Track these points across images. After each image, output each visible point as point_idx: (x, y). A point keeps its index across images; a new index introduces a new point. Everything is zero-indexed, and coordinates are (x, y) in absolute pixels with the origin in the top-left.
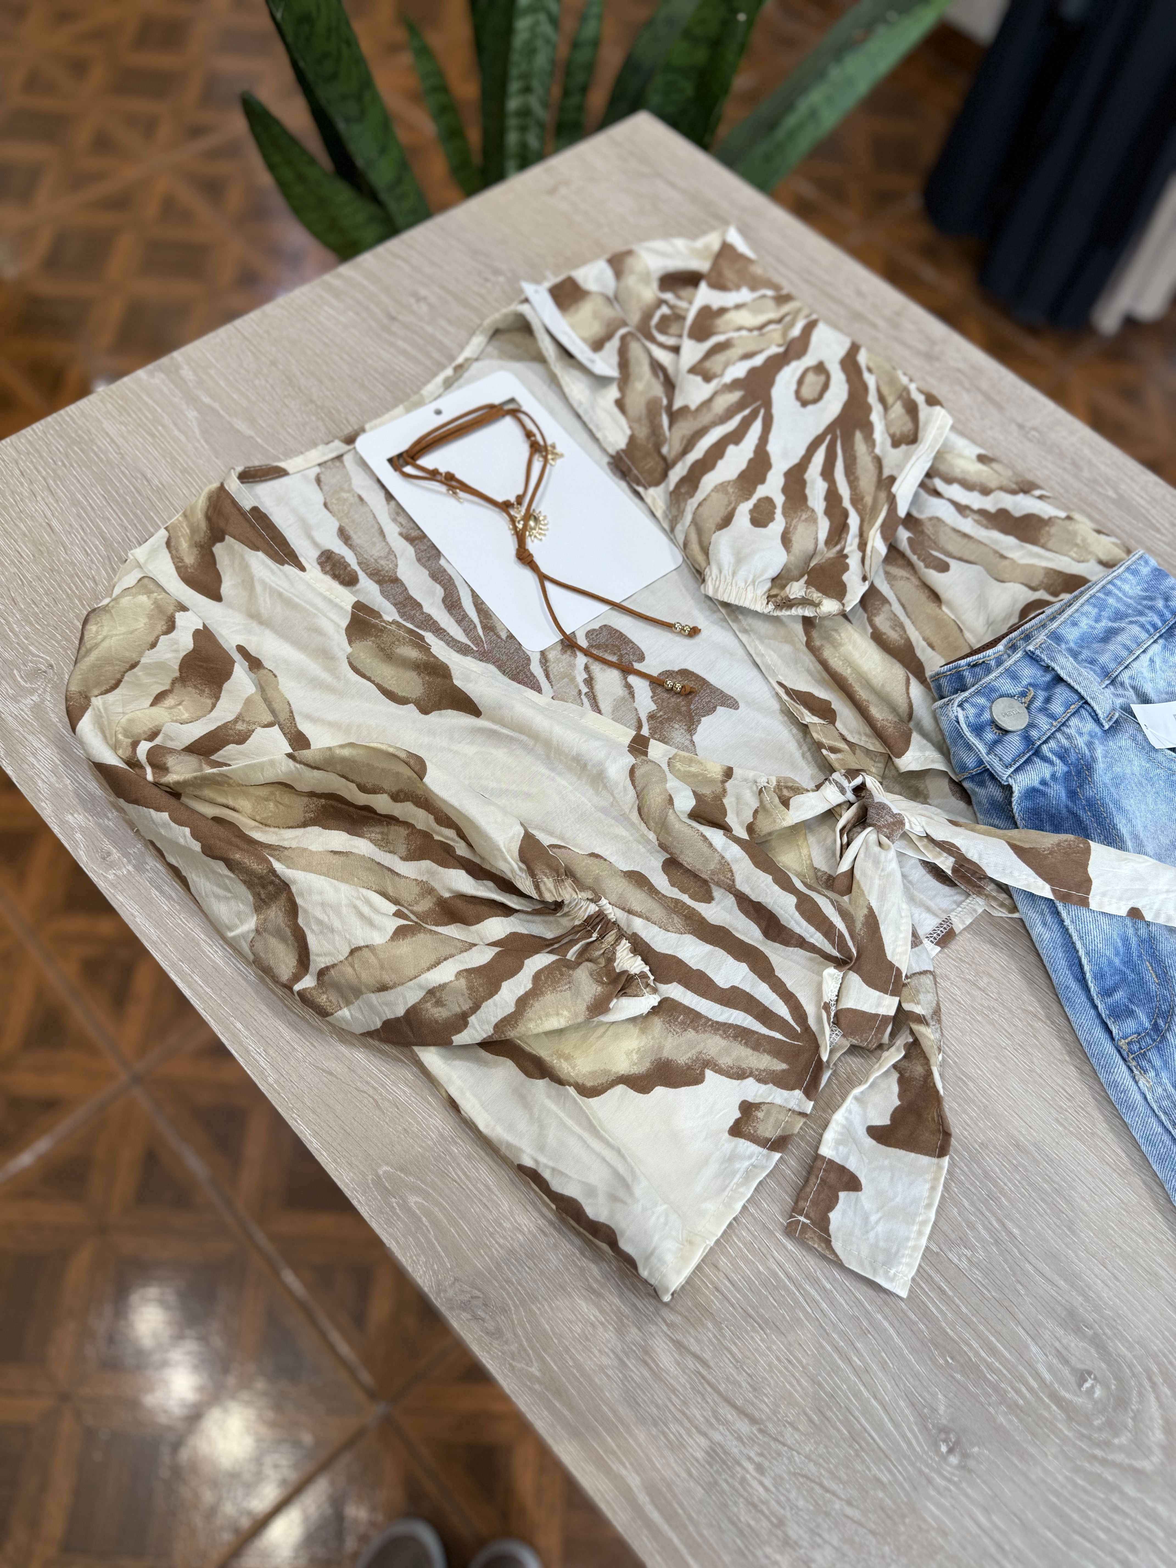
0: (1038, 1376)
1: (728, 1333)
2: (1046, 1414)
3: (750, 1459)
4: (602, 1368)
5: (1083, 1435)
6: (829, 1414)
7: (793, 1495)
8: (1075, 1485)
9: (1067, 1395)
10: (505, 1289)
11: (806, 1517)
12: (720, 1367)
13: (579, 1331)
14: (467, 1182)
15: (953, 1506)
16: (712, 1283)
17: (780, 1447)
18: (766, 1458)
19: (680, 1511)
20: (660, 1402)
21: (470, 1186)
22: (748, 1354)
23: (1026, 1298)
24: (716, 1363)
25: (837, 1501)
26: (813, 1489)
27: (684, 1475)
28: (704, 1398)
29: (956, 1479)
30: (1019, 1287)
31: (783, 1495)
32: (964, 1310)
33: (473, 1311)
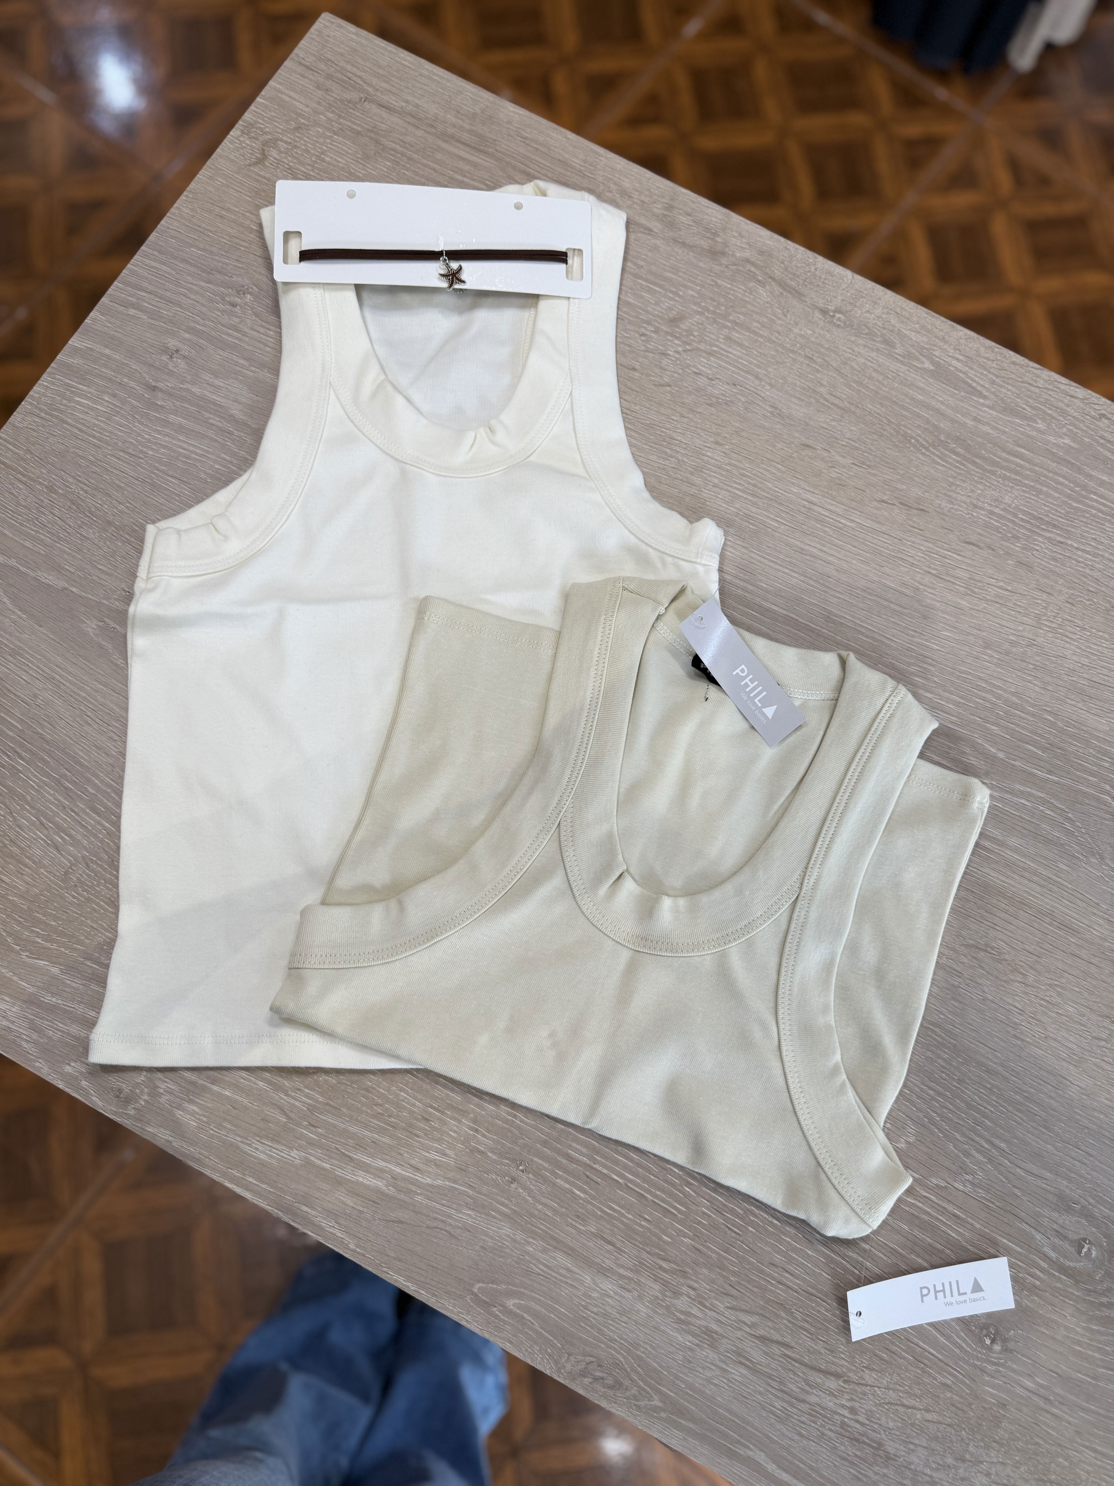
0: (1046, 1257)
1: (798, 1315)
2: (1058, 1285)
3: (843, 1406)
4: (709, 1381)
5: (1089, 1291)
6: (894, 1348)
7: (883, 1421)
8: (1092, 1330)
9: (1071, 1264)
10: (610, 1347)
11: (897, 1433)
12: (800, 1344)
13: (681, 1358)
14: (550, 1272)
15: (1005, 1383)
16: (774, 1279)
17: (863, 1388)
18: (855, 1401)
19: (802, 1465)
20: (761, 1389)
21: (554, 1274)
22: (819, 1326)
23: (1023, 1197)
24: (796, 1342)
25: (918, 1412)
26: (897, 1410)
27: (796, 1437)
28: (795, 1374)
29: (1002, 1361)
30: (1016, 1191)
31: (876, 1423)
32: (978, 1226)
33: (592, 1375)
